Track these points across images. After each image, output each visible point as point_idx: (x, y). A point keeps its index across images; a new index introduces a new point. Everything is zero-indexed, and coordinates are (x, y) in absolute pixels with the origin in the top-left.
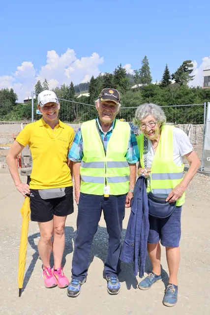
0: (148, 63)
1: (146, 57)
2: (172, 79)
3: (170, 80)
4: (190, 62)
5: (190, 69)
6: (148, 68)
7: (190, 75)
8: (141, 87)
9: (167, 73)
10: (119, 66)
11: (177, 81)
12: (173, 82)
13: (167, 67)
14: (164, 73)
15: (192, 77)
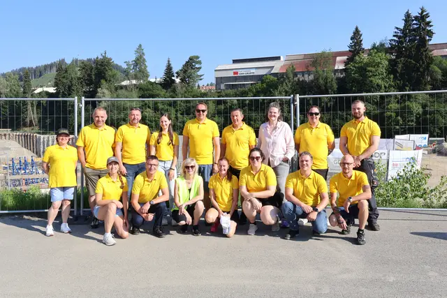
0: (143, 54)
1: (140, 46)
2: (177, 77)
3: (173, 78)
4: (198, 57)
5: (197, 66)
6: (144, 60)
7: (199, 73)
8: (135, 85)
9: (169, 68)
10: (104, 55)
11: (183, 80)
12: (178, 80)
13: (169, 61)
14: (165, 68)
15: (201, 76)
